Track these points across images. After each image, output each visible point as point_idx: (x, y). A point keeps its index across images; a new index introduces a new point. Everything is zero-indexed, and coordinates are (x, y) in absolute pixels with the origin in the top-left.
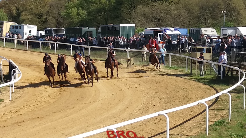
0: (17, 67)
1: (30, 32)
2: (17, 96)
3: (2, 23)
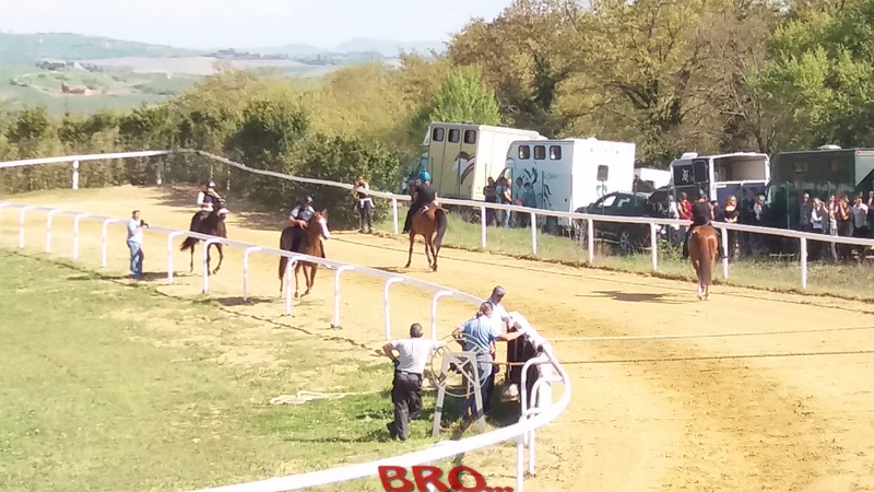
1: (603, 172)
3: (470, 137)
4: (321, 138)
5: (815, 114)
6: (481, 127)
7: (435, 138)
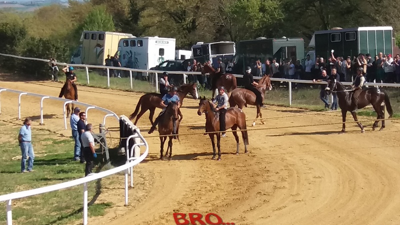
0: (138, 130)
1: (162, 52)
2: (141, 194)
3: (102, 37)
4: (33, 39)
5: (255, 24)
6: (106, 32)
7: (85, 38)
